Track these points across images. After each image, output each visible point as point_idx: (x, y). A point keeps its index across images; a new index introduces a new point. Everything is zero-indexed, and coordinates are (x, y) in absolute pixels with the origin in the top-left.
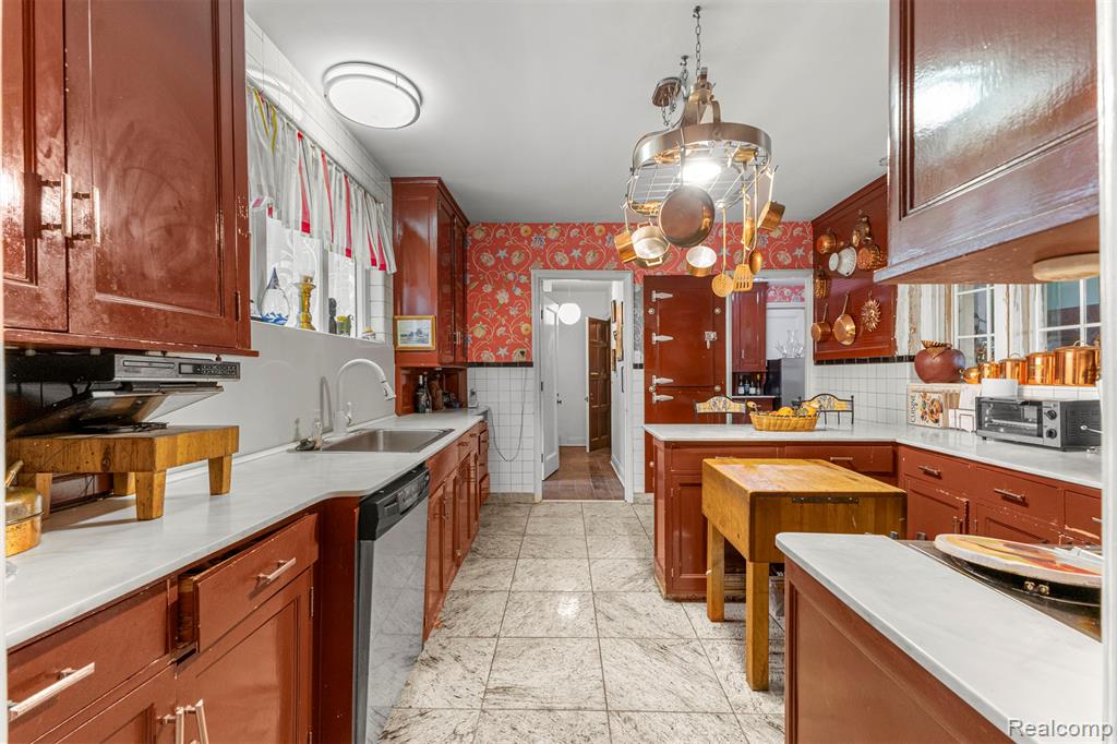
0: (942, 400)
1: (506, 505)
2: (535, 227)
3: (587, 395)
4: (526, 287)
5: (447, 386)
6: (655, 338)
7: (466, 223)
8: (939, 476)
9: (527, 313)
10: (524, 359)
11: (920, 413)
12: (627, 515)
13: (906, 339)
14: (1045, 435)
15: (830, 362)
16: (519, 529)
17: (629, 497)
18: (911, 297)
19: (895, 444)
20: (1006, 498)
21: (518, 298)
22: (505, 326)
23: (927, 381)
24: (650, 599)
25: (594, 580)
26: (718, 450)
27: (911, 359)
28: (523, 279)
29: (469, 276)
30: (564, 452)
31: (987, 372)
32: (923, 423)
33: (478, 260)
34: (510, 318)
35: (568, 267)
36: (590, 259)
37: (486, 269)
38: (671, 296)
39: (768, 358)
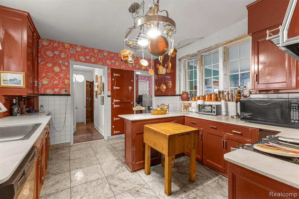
0: (188, 105)
1: (58, 149)
2: (71, 45)
3: (85, 105)
4: (68, 67)
5: (27, 104)
6: (115, 88)
7: (39, 37)
8: (195, 124)
9: (68, 76)
10: (67, 93)
11: (183, 108)
12: (106, 144)
13: (178, 90)
14: (213, 112)
15: (159, 96)
16: (67, 158)
17: (106, 138)
18: (179, 81)
19: (184, 116)
20: (212, 128)
21: (64, 70)
22: (58, 80)
23: (183, 101)
24: (126, 173)
25: (104, 172)
26: (146, 122)
27: (180, 95)
28: (66, 64)
29: (40, 59)
30: (78, 125)
31: (196, 99)
32: (184, 110)
33: (45, 53)
34: (60, 78)
35: (85, 62)
36: (93, 60)
37: (49, 57)
38: (119, 75)
39: (139, 95)
